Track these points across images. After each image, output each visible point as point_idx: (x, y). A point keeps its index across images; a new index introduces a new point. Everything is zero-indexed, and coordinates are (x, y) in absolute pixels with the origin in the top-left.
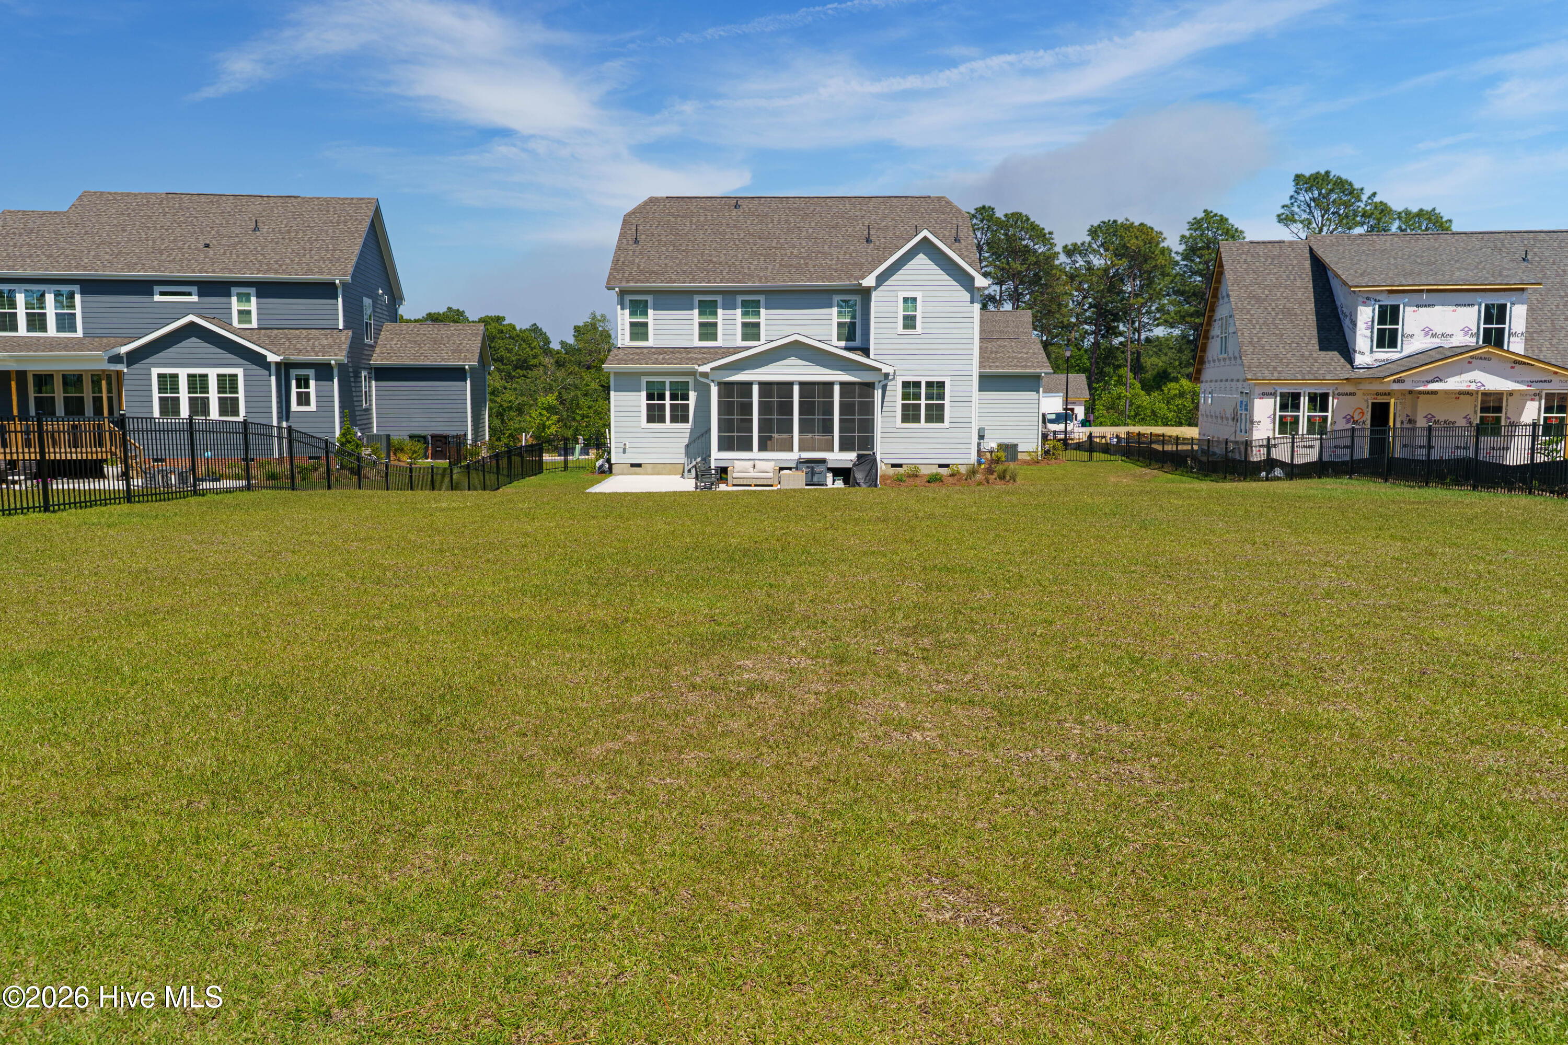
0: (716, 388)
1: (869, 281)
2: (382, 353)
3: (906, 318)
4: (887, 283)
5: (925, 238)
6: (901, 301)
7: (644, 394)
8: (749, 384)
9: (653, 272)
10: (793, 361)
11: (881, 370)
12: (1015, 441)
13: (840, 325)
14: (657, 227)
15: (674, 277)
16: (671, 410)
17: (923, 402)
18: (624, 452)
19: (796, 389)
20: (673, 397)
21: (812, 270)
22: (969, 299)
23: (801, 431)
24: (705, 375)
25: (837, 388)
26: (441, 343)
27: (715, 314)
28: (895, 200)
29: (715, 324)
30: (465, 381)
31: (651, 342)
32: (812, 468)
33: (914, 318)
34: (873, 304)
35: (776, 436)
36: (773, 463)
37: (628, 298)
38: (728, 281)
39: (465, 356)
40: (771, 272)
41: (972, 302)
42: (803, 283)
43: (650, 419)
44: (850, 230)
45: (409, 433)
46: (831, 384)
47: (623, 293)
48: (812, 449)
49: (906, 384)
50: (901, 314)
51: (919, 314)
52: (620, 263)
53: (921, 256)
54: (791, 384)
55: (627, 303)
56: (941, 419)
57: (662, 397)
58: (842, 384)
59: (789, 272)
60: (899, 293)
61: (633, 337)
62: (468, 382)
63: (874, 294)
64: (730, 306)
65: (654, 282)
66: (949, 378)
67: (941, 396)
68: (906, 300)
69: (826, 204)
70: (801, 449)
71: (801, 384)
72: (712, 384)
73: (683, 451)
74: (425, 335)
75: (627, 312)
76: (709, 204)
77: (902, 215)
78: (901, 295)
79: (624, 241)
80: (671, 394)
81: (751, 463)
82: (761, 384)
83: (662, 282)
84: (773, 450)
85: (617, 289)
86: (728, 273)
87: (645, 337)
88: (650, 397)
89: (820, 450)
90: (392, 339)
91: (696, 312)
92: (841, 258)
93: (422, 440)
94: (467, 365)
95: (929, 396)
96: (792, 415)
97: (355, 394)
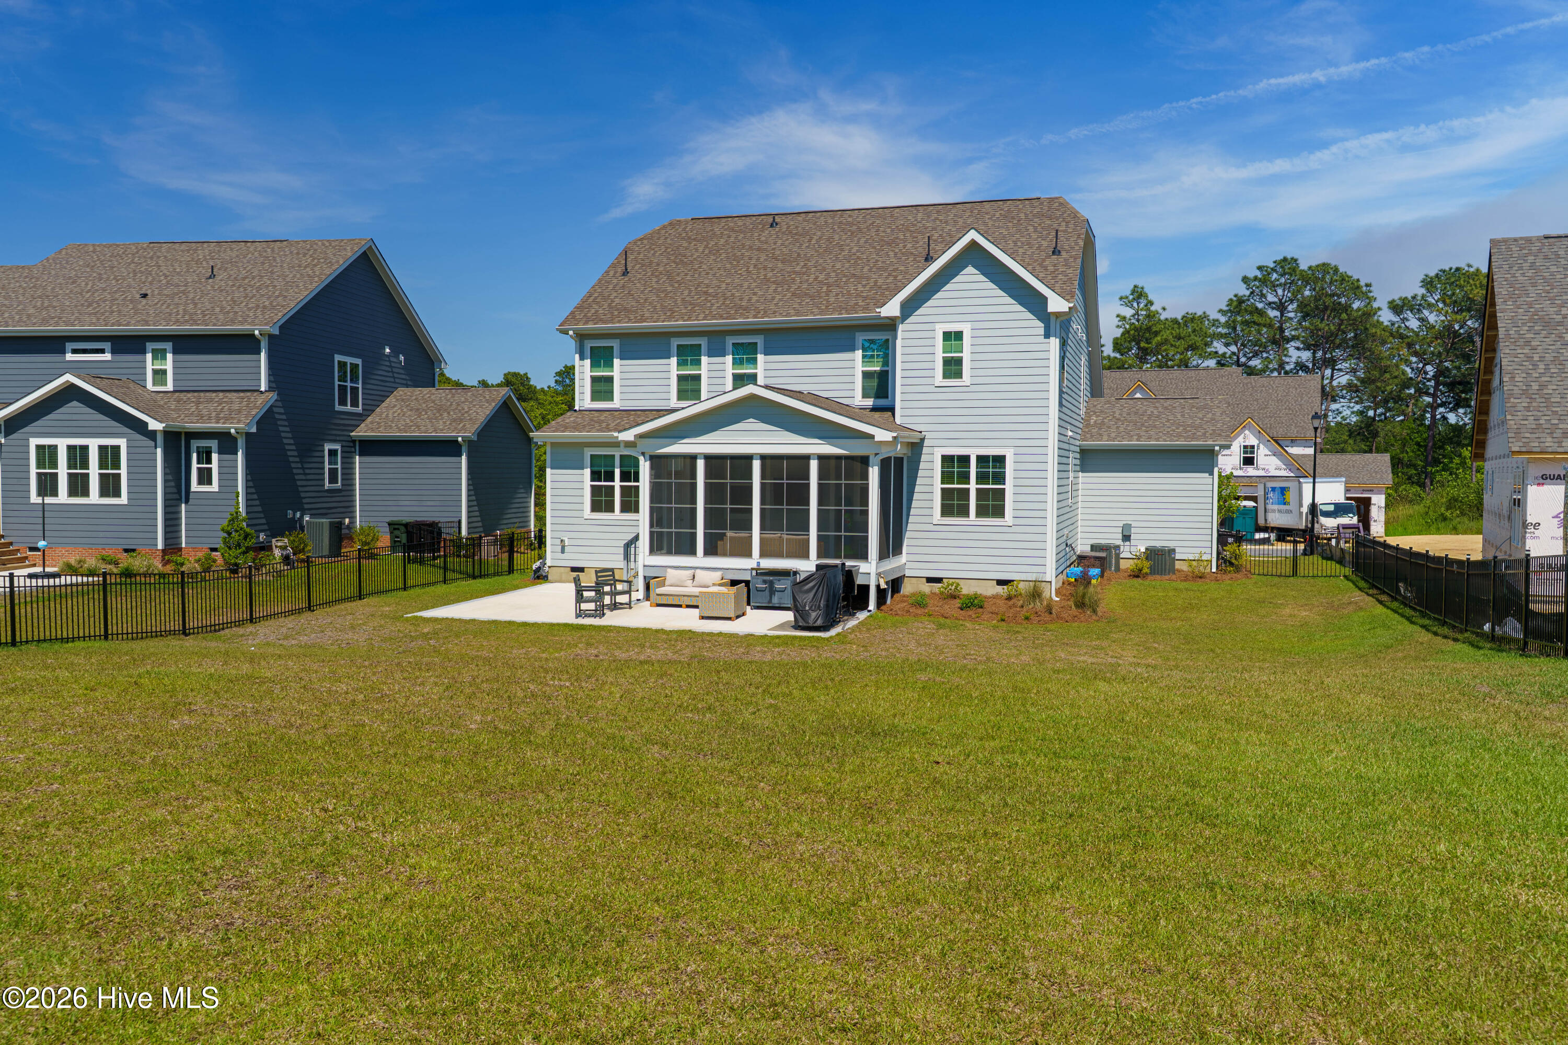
0: (648, 463)
1: (892, 309)
2: (372, 423)
3: (947, 362)
4: (920, 311)
5: (973, 243)
6: (940, 337)
7: (587, 472)
8: (693, 458)
9: (625, 309)
10: (751, 424)
11: (872, 437)
12: (1171, 545)
13: (866, 375)
14: (661, 254)
15: (647, 315)
16: (622, 495)
17: (973, 486)
18: (563, 551)
19: (756, 465)
20: (623, 476)
21: (832, 299)
22: (1042, 331)
23: (763, 528)
25: (814, 465)
26: (445, 410)
27: (698, 363)
28: (987, 205)
29: (697, 378)
30: (460, 456)
31: (616, 403)
32: (771, 584)
33: (959, 362)
34: (899, 343)
35: (730, 534)
36: (718, 574)
37: (589, 344)
38: (714, 318)
39: (464, 425)
40: (776, 305)
41: (1047, 336)
42: (812, 316)
43: (596, 507)
44: (909, 245)
45: (388, 520)
46: (806, 458)
47: (581, 337)
48: (779, 555)
49: (947, 460)
50: (940, 356)
51: (966, 356)
52: (591, 299)
53: (970, 269)
54: (749, 458)
55: (588, 352)
56: (999, 512)
57: (610, 477)
58: (822, 458)
59: (800, 304)
60: (938, 326)
61: (596, 396)
62: (464, 458)
63: (901, 328)
64: (717, 351)
65: (619, 322)
66: (1012, 450)
67: (1000, 478)
68: (947, 336)
69: (892, 216)
70: (763, 554)
71: (763, 458)
72: (641, 458)
73: (622, 550)
74: (433, 401)
75: (588, 362)
76: (740, 223)
77: (990, 223)
78: (940, 329)
79: (611, 273)
80: (622, 473)
81: (690, 572)
82: (708, 458)
83: (630, 321)
84: (724, 555)
85: (571, 333)
86: (719, 308)
87: (609, 396)
88: (595, 476)
89: (791, 555)
90: (395, 406)
91: (674, 360)
92: (880, 281)
93: (403, 529)
94: (463, 437)
95: (981, 478)
96: (751, 503)
97: (301, 471)
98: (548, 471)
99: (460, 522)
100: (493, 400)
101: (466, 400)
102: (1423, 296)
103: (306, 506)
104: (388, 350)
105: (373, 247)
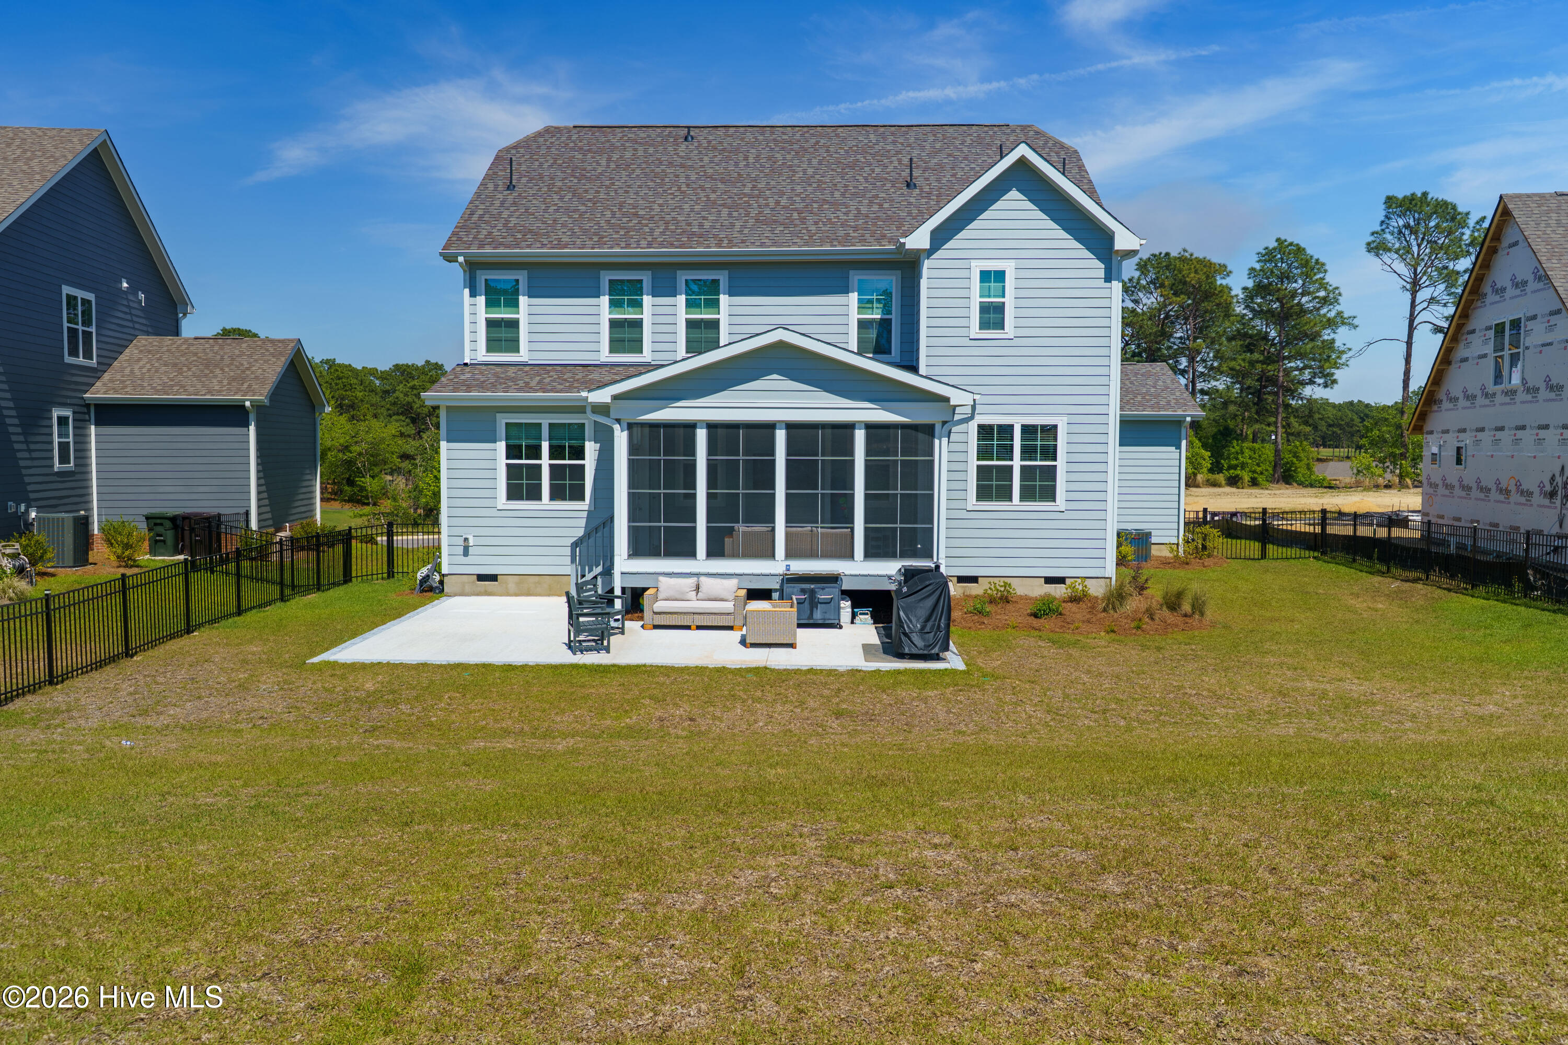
0: (625, 433)
1: (919, 240)
2: (111, 381)
3: (985, 309)
4: (950, 244)
5: (1022, 161)
6: (976, 277)
7: (501, 446)
8: (691, 427)
9: (530, 231)
10: (775, 381)
11: (947, 400)
13: (862, 324)
14: (551, 166)
15: (565, 239)
16: (552, 477)
17: (1017, 463)
18: (466, 553)
19: (781, 436)
20: (555, 452)
21: (813, 228)
22: (1102, 274)
23: (789, 519)
24: (602, 409)
25: (860, 436)
26: (216, 366)
27: (638, 305)
29: (638, 324)
30: (247, 425)
31: (524, 355)
32: (812, 593)
33: (1000, 309)
34: (924, 283)
35: (741, 528)
36: (734, 582)
37: (482, 277)
38: (661, 245)
39: (250, 386)
40: (740, 232)
41: (1108, 279)
42: (796, 247)
43: (514, 493)
44: (877, 170)
45: (145, 513)
46: (849, 427)
47: (473, 267)
48: (812, 554)
49: (985, 431)
50: (976, 300)
51: (1009, 301)
52: (475, 217)
53: (1014, 194)
54: (771, 427)
55: (481, 286)
56: (1049, 494)
57: (535, 452)
58: (870, 427)
59: (772, 231)
60: (974, 263)
61: (493, 345)
62: (252, 428)
63: (927, 264)
64: (664, 289)
65: (529, 246)
66: (1065, 419)
67: (1050, 453)
68: (985, 276)
69: (837, 135)
70: (791, 554)
71: (791, 427)
72: (617, 427)
73: (568, 551)
74: (196, 354)
75: (481, 300)
76: (643, 135)
77: (965, 149)
78: (977, 267)
79: (491, 186)
80: (551, 447)
81: (692, 581)
82: (712, 427)
83: (543, 246)
84: (735, 555)
85: (461, 259)
86: (663, 233)
87: (514, 346)
88: (513, 451)
89: (828, 555)
90: (140, 359)
91: (605, 300)
92: (864, 210)
93: (168, 524)
94: (251, 401)
95: (1028, 452)
96: (773, 487)
97: (24, 447)
98: (443, 445)
99: (247, 514)
100: (281, 354)
101: (242, 354)
102: (1139, 279)
103: (32, 496)
104: (125, 285)
105: (108, 142)
